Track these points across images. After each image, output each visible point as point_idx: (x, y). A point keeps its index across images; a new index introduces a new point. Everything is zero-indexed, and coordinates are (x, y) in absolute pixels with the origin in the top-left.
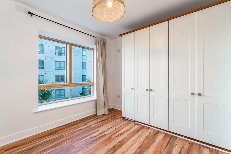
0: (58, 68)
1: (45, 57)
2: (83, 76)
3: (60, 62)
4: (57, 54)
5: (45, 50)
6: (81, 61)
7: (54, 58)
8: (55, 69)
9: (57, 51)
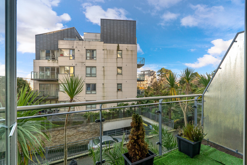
0: (89, 75)
1: (76, 63)
2: (118, 84)
3: (91, 67)
4: (88, 58)
5: (75, 55)
6: (115, 65)
7: (84, 63)
8: (86, 77)
9: (88, 55)
